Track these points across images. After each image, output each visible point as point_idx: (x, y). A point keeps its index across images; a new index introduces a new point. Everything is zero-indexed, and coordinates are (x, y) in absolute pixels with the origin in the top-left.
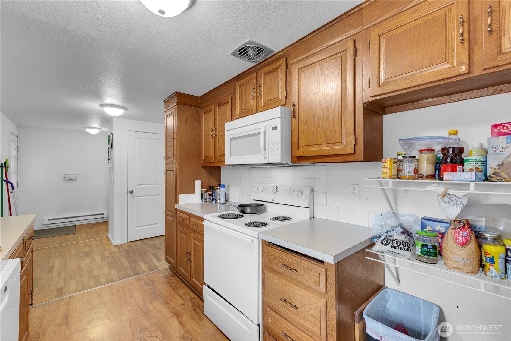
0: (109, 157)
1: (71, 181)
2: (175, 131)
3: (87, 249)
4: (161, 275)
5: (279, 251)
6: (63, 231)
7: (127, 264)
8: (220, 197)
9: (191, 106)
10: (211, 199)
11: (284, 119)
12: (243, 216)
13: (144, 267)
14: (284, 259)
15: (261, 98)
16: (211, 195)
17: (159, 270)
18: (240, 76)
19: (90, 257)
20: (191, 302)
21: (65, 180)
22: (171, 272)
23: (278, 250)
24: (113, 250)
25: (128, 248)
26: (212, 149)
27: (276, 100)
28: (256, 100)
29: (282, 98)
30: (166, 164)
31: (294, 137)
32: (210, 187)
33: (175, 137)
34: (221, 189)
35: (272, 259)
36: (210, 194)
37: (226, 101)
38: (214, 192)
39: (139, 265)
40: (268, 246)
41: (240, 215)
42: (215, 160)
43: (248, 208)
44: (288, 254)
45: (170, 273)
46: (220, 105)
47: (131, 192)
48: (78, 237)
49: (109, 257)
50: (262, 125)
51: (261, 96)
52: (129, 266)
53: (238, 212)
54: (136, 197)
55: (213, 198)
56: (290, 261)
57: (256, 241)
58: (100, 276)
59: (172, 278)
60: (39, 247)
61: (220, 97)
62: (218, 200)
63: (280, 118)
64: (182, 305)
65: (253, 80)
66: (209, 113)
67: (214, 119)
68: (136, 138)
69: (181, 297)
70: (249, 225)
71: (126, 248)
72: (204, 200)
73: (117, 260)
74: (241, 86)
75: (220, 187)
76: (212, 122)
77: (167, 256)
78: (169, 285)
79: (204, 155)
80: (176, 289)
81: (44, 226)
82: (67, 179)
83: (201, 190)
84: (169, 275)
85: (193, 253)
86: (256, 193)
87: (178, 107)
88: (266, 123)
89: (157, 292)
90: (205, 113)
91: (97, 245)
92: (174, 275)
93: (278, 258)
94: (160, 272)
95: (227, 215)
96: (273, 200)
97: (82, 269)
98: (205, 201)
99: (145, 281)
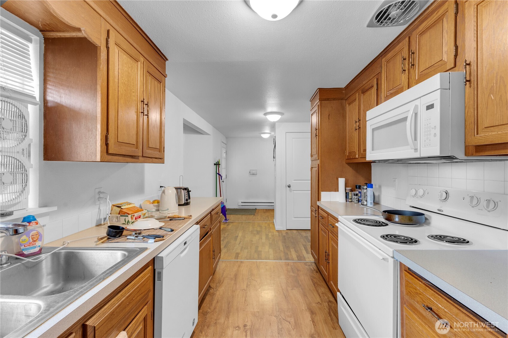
0: (274, 156)
1: (253, 175)
2: (317, 128)
3: (259, 229)
4: (306, 266)
5: (424, 285)
6: (248, 212)
7: (282, 248)
8: (367, 199)
9: (334, 99)
10: (357, 199)
11: (448, 90)
12: (387, 225)
13: (294, 255)
14: (430, 299)
15: (415, 69)
16: (357, 195)
17: (305, 261)
18: (388, 49)
19: (259, 235)
20: (329, 305)
21: (250, 174)
22: (316, 267)
23: (422, 282)
24: (275, 233)
25: (285, 235)
26: (356, 143)
27: (438, 65)
28: (407, 74)
29: (447, 60)
30: (312, 161)
31: (469, 114)
32: (356, 186)
33: (317, 134)
34: (368, 188)
35: (412, 292)
36: (355, 193)
37: (370, 85)
38: (361, 192)
39: (290, 252)
40: (408, 273)
41: (383, 222)
42: (359, 155)
43: (397, 216)
44: (437, 295)
45: (314, 268)
46: (364, 92)
47: (289, 186)
48: (255, 218)
49: (271, 238)
50: (411, 107)
51: (415, 66)
52: (283, 250)
53: (382, 219)
54: (293, 190)
55: (359, 198)
56: (440, 306)
57: (391, 260)
58: (262, 252)
59: (315, 273)
60: (234, 221)
61: (364, 83)
62: (365, 202)
63: (440, 90)
64: (319, 304)
65: (404, 48)
66: (353, 104)
67: (358, 109)
68: (293, 138)
69: (319, 295)
70: (388, 239)
71: (284, 234)
72: (348, 199)
73: (276, 243)
74: (388, 62)
75: (367, 186)
76: (356, 113)
77: (312, 250)
78: (311, 279)
79: (349, 151)
80: (316, 285)
81: (239, 206)
82: (251, 173)
83: (345, 189)
84: (313, 269)
85: (331, 254)
86: (414, 197)
87: (321, 104)
88: (417, 102)
89: (299, 281)
90: (349, 104)
91: (266, 227)
92: (318, 271)
93: (420, 294)
94: (305, 264)
95: (364, 220)
96: (439, 210)
97: (253, 243)
98: (350, 200)
99: (291, 267)
